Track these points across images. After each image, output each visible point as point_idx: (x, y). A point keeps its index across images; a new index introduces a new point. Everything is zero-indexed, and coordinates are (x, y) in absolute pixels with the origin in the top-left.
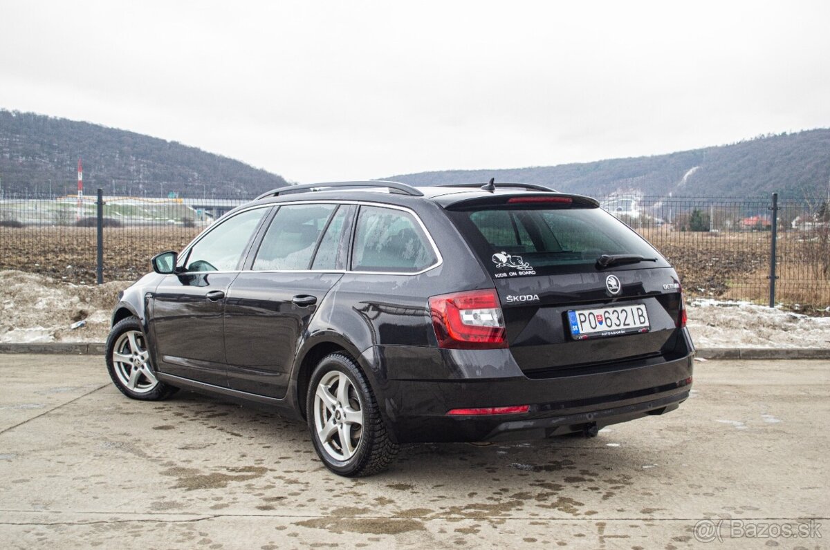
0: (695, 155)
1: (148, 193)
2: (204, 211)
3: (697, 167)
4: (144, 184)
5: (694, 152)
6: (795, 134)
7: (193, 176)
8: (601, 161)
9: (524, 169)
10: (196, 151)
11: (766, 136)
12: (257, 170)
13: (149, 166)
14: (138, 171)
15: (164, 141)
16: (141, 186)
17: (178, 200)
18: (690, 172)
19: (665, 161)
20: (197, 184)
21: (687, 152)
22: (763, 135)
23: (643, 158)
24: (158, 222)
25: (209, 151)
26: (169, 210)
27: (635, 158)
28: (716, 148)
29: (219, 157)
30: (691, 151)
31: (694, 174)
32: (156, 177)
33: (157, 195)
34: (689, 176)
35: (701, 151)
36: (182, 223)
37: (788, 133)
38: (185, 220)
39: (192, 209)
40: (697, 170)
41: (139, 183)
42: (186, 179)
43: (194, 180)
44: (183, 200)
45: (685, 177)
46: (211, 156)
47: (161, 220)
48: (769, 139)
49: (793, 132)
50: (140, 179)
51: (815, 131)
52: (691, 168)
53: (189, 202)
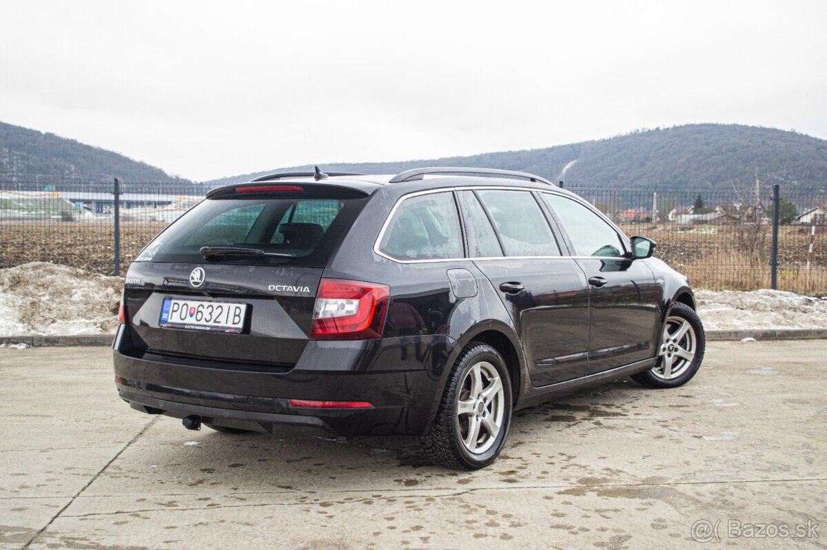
0: (573, 148)
1: (22, 187)
2: (82, 205)
3: (575, 161)
4: (18, 176)
5: (572, 146)
6: (668, 129)
7: (69, 169)
8: (482, 155)
9: (407, 162)
10: (72, 143)
11: (640, 131)
12: (136, 163)
13: (23, 158)
14: (11, 163)
15: (39, 133)
16: (14, 179)
17: (56, 193)
18: (568, 166)
19: (544, 155)
20: (73, 177)
21: (566, 146)
22: (638, 130)
23: (524, 151)
24: (34, 216)
25: (85, 143)
26: (45, 204)
27: (515, 152)
28: (593, 142)
29: (96, 149)
30: (569, 145)
31: (573, 168)
32: (30, 169)
33: (33, 189)
34: (568, 169)
35: (579, 145)
36: (60, 217)
37: (661, 128)
38: (63, 214)
39: (69, 202)
40: (575, 163)
41: (13, 176)
42: (62, 172)
43: (71, 173)
44: (60, 193)
45: (564, 171)
46: (89, 148)
47: (36, 214)
48: (643, 134)
49: (666, 127)
50: (13, 172)
51: (687, 126)
52: (570, 162)
53: (66, 196)
